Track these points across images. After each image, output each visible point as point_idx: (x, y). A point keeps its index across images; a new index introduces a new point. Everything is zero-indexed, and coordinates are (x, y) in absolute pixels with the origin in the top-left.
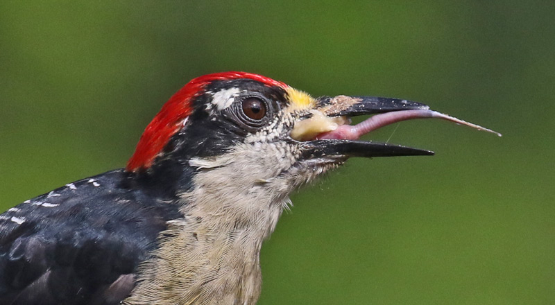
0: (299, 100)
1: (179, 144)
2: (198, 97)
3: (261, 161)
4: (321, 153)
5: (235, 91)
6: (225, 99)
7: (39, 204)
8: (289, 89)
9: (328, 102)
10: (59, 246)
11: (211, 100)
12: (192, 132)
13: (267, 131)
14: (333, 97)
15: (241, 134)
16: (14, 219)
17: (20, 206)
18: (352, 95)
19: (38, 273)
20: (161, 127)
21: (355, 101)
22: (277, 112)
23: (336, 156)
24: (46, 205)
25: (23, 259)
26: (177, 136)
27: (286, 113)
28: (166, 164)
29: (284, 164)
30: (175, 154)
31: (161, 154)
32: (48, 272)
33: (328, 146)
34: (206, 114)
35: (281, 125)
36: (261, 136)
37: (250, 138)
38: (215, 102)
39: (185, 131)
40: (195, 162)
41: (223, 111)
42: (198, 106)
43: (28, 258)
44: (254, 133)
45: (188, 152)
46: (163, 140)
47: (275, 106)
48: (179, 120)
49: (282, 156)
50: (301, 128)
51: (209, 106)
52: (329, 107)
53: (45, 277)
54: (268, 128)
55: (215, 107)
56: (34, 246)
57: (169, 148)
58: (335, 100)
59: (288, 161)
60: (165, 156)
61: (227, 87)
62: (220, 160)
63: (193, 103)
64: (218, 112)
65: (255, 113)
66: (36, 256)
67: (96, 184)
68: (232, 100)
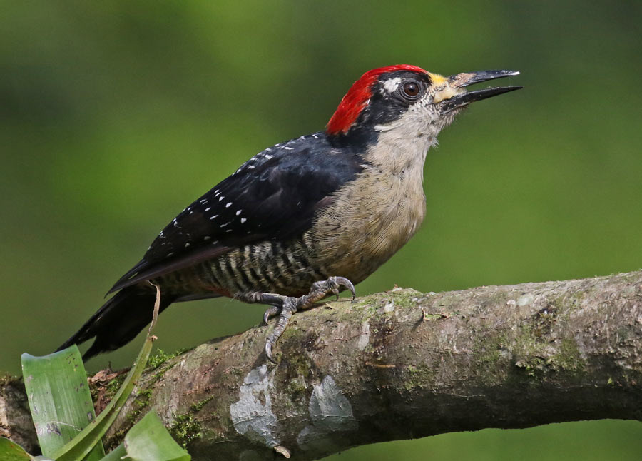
0: (437, 80)
1: (367, 117)
2: (374, 85)
3: (420, 120)
4: (453, 105)
5: (398, 80)
6: (392, 85)
7: (283, 147)
8: (431, 75)
9: (454, 78)
10: (290, 174)
11: (383, 86)
12: (374, 108)
13: (421, 102)
14: (457, 75)
15: (405, 106)
16: (267, 156)
17: (272, 148)
18: (469, 72)
19: (274, 191)
20: (352, 106)
21: (472, 75)
22: (426, 89)
23: (463, 104)
24: (287, 148)
25: (267, 180)
26: (364, 112)
27: (431, 89)
28: (359, 131)
29: (433, 118)
30: (365, 124)
31: (355, 124)
32: (281, 191)
33: (457, 99)
34: (381, 96)
35: (428, 97)
36: (418, 105)
37: (411, 108)
38: (386, 87)
39: (369, 108)
40: (378, 127)
41: (392, 93)
42: (376, 91)
43: (271, 180)
44: (413, 104)
45: (372, 122)
46: (355, 115)
47: (424, 86)
48: (364, 102)
49: (432, 114)
50: (438, 97)
51: (382, 91)
52: (456, 82)
53: (279, 194)
54: (422, 100)
55: (386, 91)
56: (275, 173)
57: (360, 120)
58: (459, 77)
59: (436, 115)
60: (358, 126)
61: (392, 77)
62: (394, 125)
63: (372, 90)
64: (388, 94)
65: (413, 92)
66: (276, 179)
67: (316, 137)
68: (397, 86)
